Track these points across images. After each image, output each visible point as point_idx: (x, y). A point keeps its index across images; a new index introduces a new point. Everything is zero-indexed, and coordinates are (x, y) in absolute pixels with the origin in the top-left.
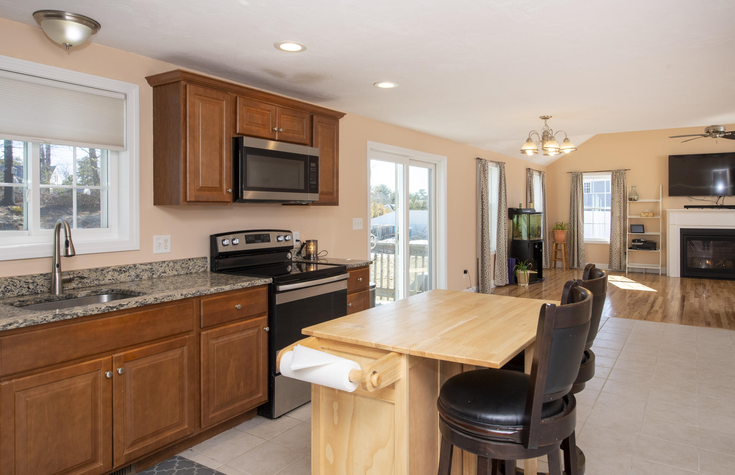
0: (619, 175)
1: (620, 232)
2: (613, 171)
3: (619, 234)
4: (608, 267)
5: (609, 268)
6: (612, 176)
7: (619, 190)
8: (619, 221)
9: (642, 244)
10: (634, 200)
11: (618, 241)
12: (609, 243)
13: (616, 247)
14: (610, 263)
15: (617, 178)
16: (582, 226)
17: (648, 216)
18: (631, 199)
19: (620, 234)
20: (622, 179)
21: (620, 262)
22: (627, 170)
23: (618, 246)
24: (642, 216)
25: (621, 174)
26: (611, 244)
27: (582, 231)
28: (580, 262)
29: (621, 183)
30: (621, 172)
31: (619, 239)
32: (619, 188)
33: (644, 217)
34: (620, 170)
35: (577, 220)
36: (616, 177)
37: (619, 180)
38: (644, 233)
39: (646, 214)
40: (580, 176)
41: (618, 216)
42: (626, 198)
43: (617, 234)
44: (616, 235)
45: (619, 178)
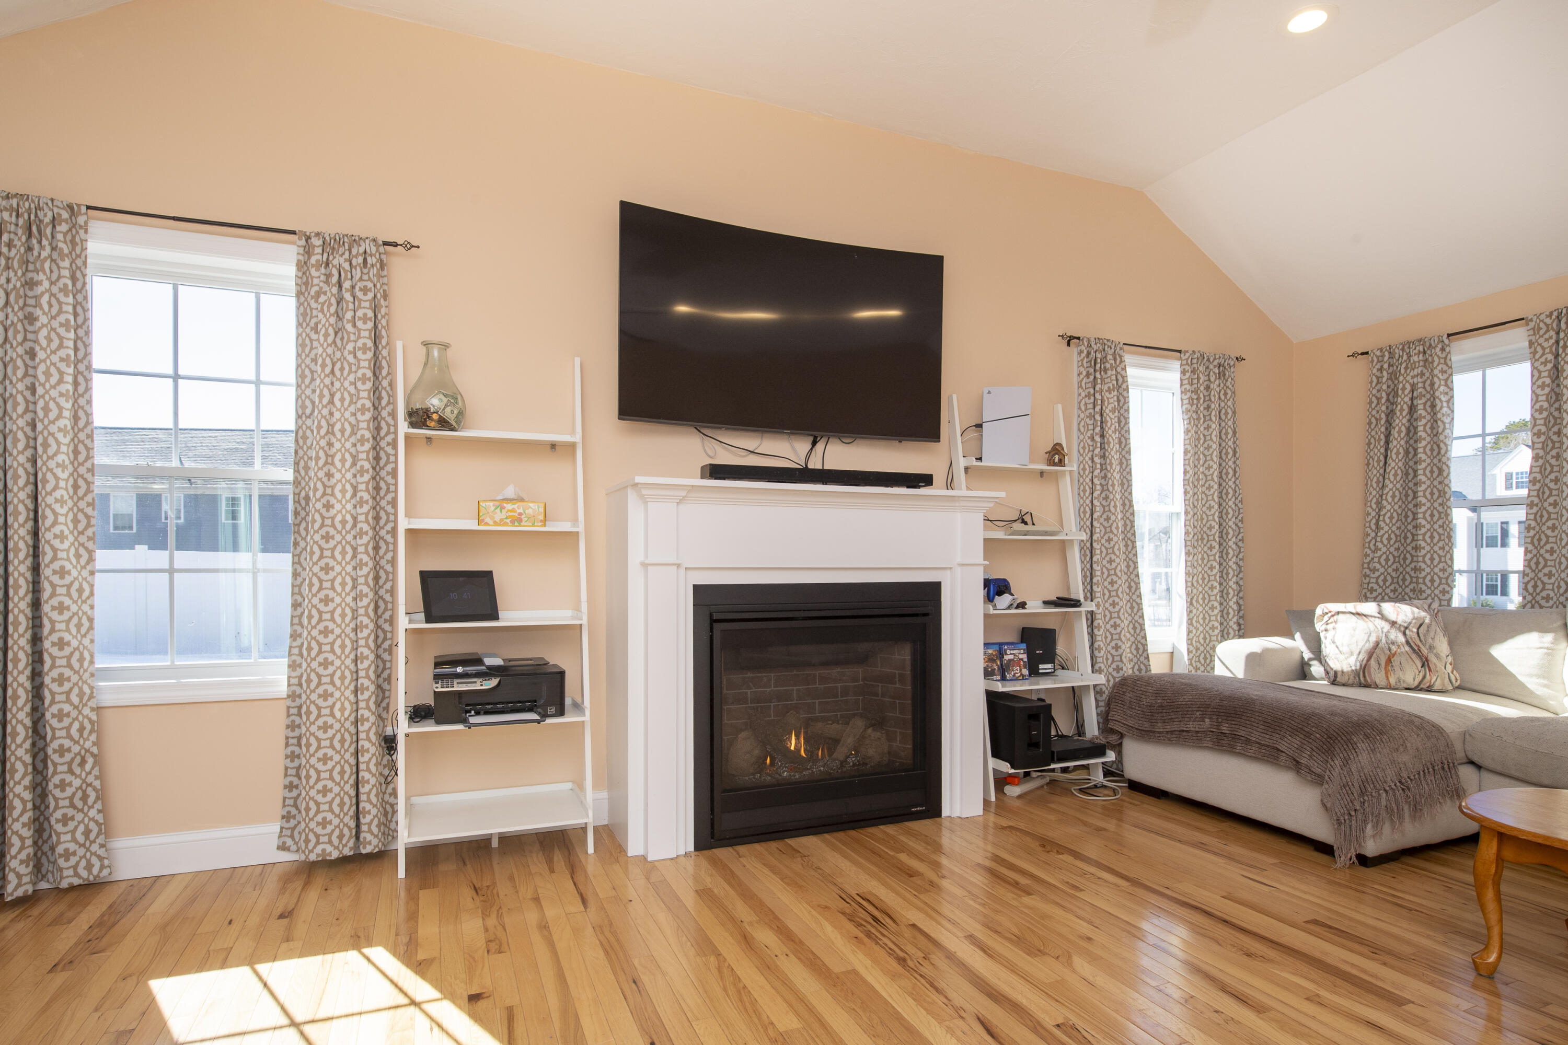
0: (346, 266)
1: (354, 618)
2: (308, 238)
3: (348, 630)
4: (275, 842)
5: (283, 847)
6: (302, 266)
7: (350, 358)
8: (349, 549)
9: (492, 683)
10: (444, 424)
11: (343, 678)
12: (282, 689)
13: (332, 715)
14: (287, 817)
15: (335, 279)
16: (80, 591)
17: (520, 521)
18: (419, 418)
19: (355, 630)
20: (365, 290)
21: (357, 804)
22: (395, 245)
23: (342, 710)
24: (488, 520)
25: (360, 260)
26: (292, 696)
27: (79, 626)
28: (60, 849)
29: (360, 313)
30: (361, 250)
31: (348, 662)
32: (350, 347)
33: (495, 523)
34: (355, 241)
35: (36, 547)
36: (329, 276)
37: (348, 296)
38: (496, 617)
39: (509, 506)
40: (63, 227)
41: (339, 518)
42: (393, 414)
43: (338, 631)
44: (331, 637)
45: (347, 285)
